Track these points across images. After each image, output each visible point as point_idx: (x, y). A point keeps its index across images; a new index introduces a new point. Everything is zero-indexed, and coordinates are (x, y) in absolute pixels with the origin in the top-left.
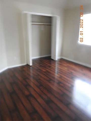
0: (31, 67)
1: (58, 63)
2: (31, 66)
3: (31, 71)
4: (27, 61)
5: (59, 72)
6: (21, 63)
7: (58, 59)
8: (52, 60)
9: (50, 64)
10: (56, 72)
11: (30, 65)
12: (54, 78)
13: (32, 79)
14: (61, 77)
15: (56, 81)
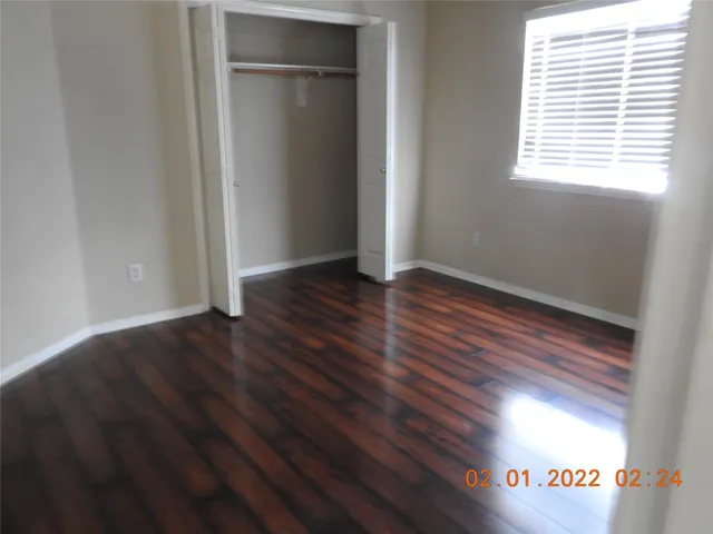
0: (234, 326)
1: (399, 300)
2: (235, 319)
3: (238, 350)
4: (211, 289)
5: (408, 349)
6: (179, 304)
7: (398, 274)
8: (367, 279)
9: (354, 303)
10: (389, 350)
11: (232, 314)
12: (377, 387)
13: (242, 401)
14: (412, 380)
15: (390, 406)
